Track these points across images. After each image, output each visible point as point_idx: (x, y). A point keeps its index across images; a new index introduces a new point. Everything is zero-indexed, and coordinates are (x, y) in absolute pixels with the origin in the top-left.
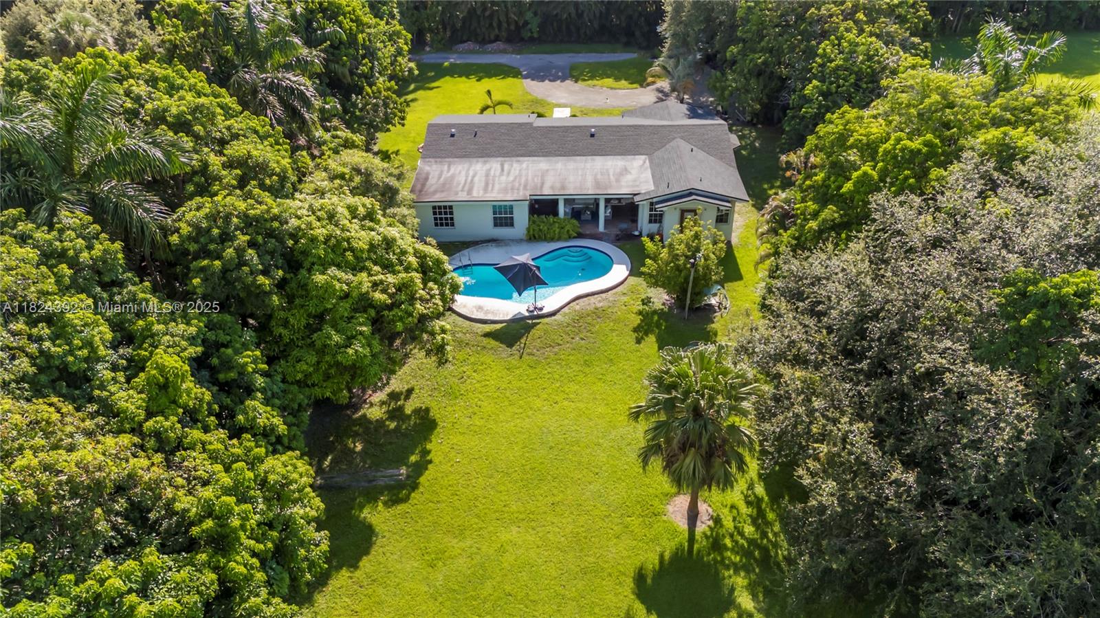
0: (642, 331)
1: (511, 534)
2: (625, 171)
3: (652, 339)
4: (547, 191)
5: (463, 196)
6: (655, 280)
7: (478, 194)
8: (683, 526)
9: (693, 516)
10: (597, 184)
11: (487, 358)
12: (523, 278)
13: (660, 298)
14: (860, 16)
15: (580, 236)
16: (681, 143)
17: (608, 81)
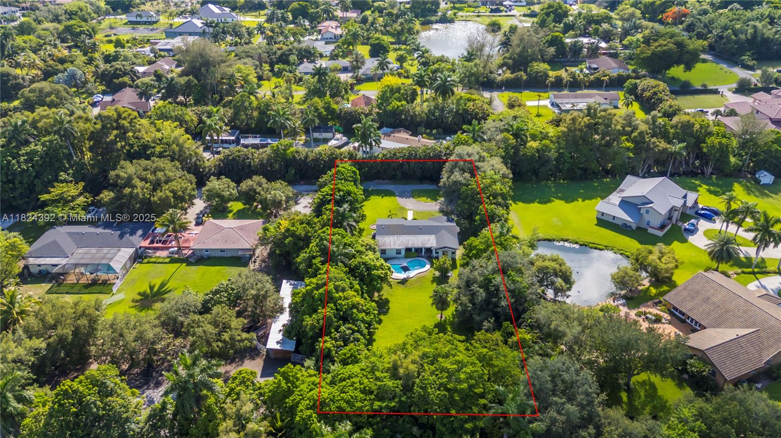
0: (433, 282)
1: (407, 320)
2: (429, 240)
3: (435, 284)
4: (410, 246)
5: (389, 247)
6: (436, 269)
7: (392, 247)
8: (439, 319)
9: (441, 317)
10: (422, 244)
11: (398, 288)
12: (406, 269)
13: (437, 274)
14: (491, 198)
15: (418, 257)
16: (444, 231)
17: (424, 199)
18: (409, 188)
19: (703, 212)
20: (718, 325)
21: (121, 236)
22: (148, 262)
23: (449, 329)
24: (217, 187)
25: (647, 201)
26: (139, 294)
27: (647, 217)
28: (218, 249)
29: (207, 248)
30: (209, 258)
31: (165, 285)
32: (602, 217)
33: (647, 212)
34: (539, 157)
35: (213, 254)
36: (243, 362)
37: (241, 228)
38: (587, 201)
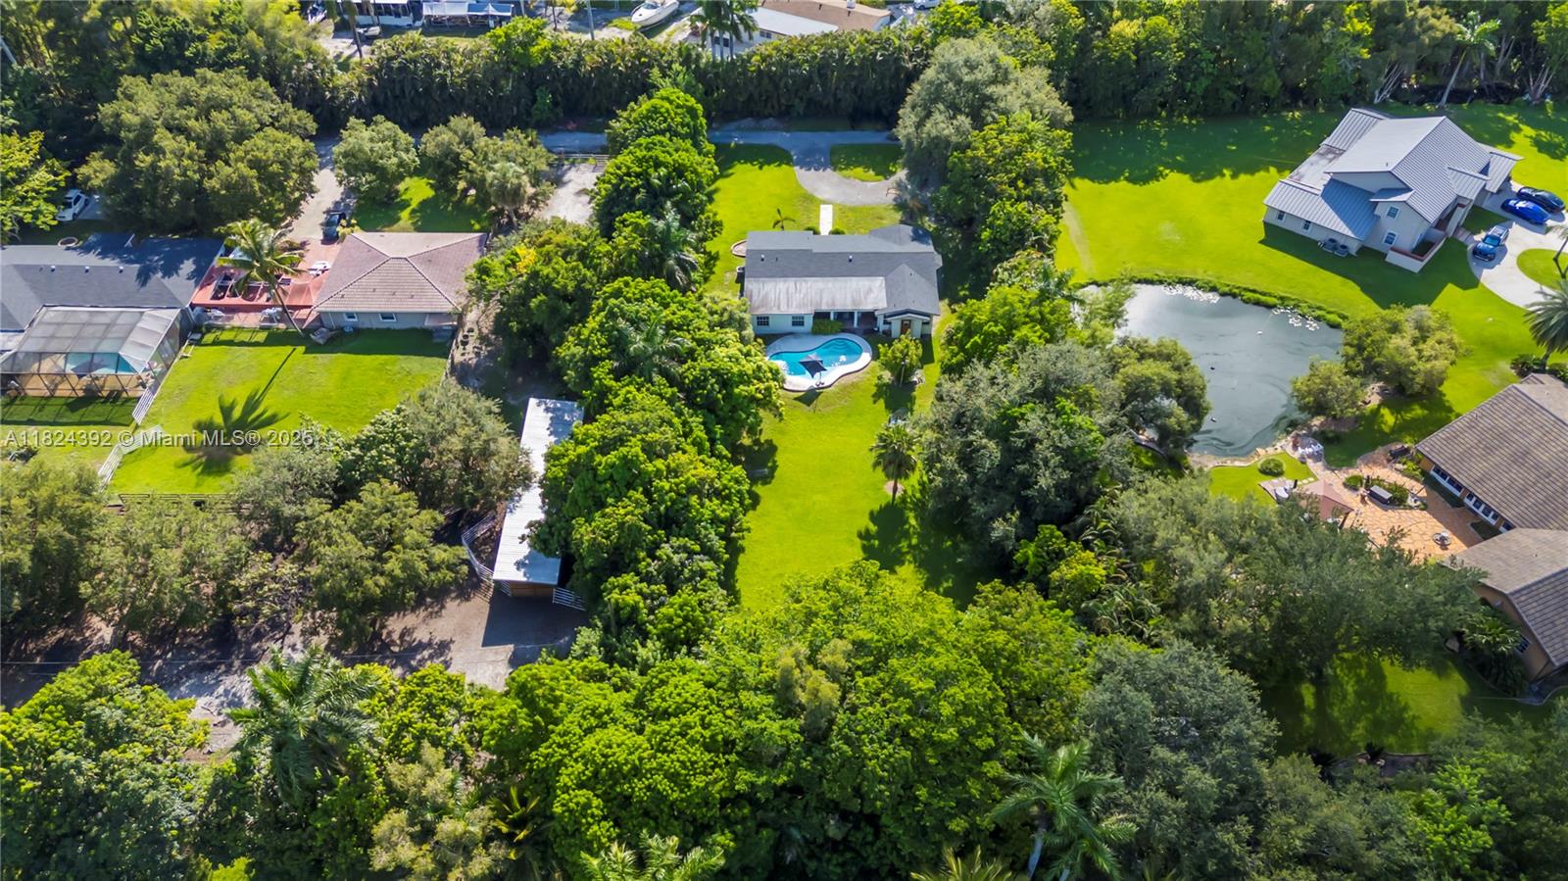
0: (876, 397)
1: (817, 497)
2: (870, 290)
4: (824, 308)
5: (775, 311)
6: (886, 365)
7: (784, 310)
8: (891, 494)
9: (895, 490)
10: (854, 302)
11: (797, 413)
12: (814, 367)
13: (887, 376)
15: (844, 331)
16: (905, 269)
17: (859, 170)
18: (824, 139)
19: (1521, 204)
20: (1541, 521)
21: (144, 277)
22: (215, 343)
23: (913, 522)
24: (367, 146)
25: (1393, 184)
26: (200, 427)
27: (1389, 226)
28: (376, 313)
29: (350, 310)
30: (358, 331)
31: (257, 403)
32: (1279, 223)
33: (1392, 213)
34: (1137, 62)
35: (366, 324)
36: (443, 607)
37: (429, 259)
38: (1243, 178)
